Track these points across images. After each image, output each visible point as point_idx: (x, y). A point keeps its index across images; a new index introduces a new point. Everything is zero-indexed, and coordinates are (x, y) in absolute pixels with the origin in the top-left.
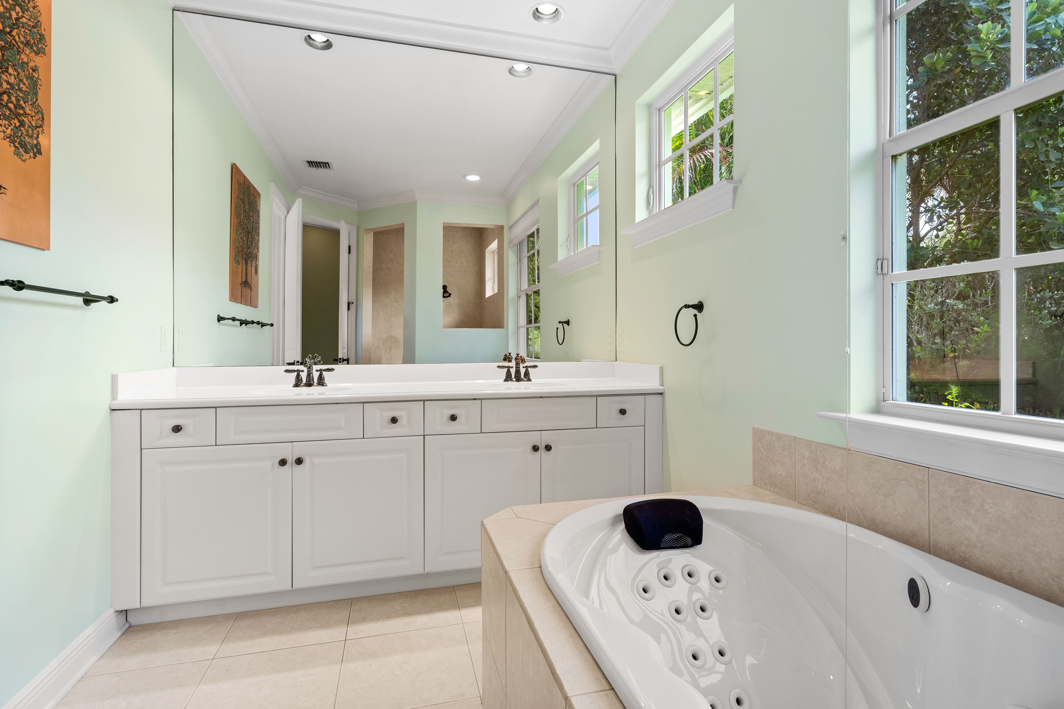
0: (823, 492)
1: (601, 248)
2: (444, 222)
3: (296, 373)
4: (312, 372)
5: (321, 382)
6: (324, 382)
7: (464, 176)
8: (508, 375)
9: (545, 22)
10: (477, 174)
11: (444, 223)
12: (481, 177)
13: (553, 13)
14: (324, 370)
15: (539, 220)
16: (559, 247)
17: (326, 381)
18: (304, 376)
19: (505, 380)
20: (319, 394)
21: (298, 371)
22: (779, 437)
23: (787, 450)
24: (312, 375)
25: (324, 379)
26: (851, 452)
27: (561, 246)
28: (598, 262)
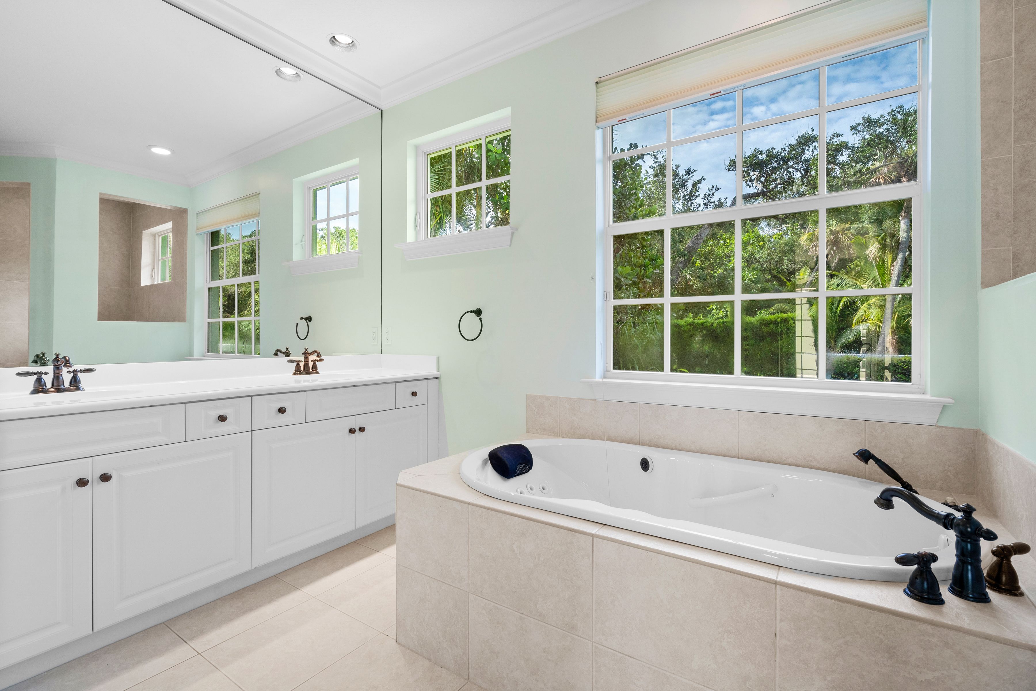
0: (578, 427)
1: (360, 255)
2: (101, 192)
3: (35, 377)
4: (61, 374)
5: (75, 384)
6: (80, 386)
7: (149, 147)
8: (298, 369)
9: (337, 48)
10: (169, 149)
11: (101, 194)
12: (173, 152)
13: (347, 44)
14: (81, 371)
15: (259, 213)
16: (294, 246)
17: (83, 384)
18: (48, 380)
19: (295, 374)
20: (72, 401)
21: (39, 374)
22: (547, 398)
23: (553, 406)
24: (61, 377)
25: (79, 382)
26: (597, 401)
27: (296, 244)
28: (357, 267)
